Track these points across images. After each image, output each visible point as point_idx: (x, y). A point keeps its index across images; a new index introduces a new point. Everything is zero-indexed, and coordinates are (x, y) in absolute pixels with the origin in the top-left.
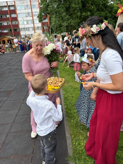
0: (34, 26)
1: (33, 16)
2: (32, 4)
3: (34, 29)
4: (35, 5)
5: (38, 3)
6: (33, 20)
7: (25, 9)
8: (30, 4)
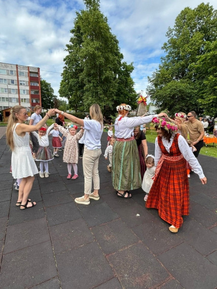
0: (19, 97)
1: (18, 85)
2: (19, 70)
3: (19, 100)
4: (23, 73)
5: (27, 71)
6: (19, 90)
7: (8, 74)
8: (16, 70)
